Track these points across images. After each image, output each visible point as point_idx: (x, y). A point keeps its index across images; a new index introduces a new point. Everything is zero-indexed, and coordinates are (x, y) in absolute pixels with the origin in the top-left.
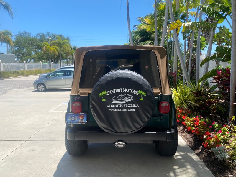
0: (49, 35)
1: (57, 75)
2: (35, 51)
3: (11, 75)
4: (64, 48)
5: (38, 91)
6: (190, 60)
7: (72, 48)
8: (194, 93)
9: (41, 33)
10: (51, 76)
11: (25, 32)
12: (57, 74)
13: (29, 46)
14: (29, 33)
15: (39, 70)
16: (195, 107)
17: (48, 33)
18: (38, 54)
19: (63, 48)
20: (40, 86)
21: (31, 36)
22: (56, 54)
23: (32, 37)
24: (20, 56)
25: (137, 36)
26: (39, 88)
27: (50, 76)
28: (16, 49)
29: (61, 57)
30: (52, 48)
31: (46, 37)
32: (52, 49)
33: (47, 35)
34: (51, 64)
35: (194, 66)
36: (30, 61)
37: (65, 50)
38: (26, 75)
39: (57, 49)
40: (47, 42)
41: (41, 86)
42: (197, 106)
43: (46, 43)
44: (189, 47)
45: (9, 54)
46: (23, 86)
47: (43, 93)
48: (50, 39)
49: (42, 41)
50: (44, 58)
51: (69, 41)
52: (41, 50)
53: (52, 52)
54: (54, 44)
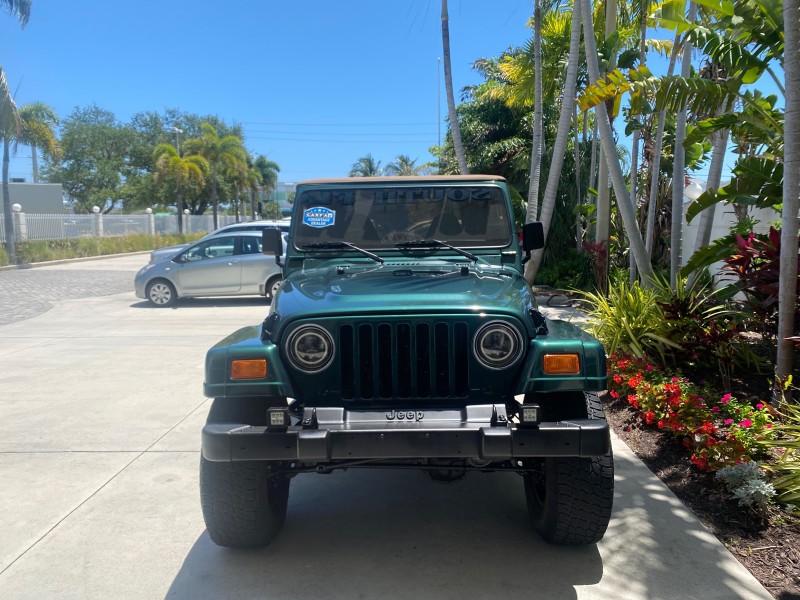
0: (174, 119)
1: (210, 252)
2: (128, 173)
3: (54, 254)
4: (228, 161)
5: (151, 304)
6: (651, 201)
7: (254, 161)
8: (666, 308)
9: (148, 114)
10: (193, 256)
11: (96, 108)
12: (212, 248)
13: (109, 158)
14: (108, 114)
15: (141, 235)
16: (667, 351)
17: (172, 113)
18: (139, 182)
19: (224, 163)
20: (155, 287)
21: (116, 123)
22: (200, 185)
23: (120, 126)
24: (78, 191)
25: (475, 123)
26: (154, 295)
27: (190, 255)
28: (65, 165)
29: (215, 192)
30: (186, 163)
31: (166, 126)
32: (186, 166)
33: (167, 119)
34: (184, 216)
35: (663, 222)
36: (112, 207)
37: (229, 170)
38: (102, 254)
39: (201, 168)
40: (169, 142)
41: (159, 287)
42: (674, 349)
43: (166, 146)
44: (647, 158)
45: (41, 183)
46: (98, 289)
47: (169, 312)
48: (179, 133)
49: (151, 138)
50: (159, 195)
51: (241, 138)
52: (148, 170)
53: (187, 175)
54: (191, 148)
